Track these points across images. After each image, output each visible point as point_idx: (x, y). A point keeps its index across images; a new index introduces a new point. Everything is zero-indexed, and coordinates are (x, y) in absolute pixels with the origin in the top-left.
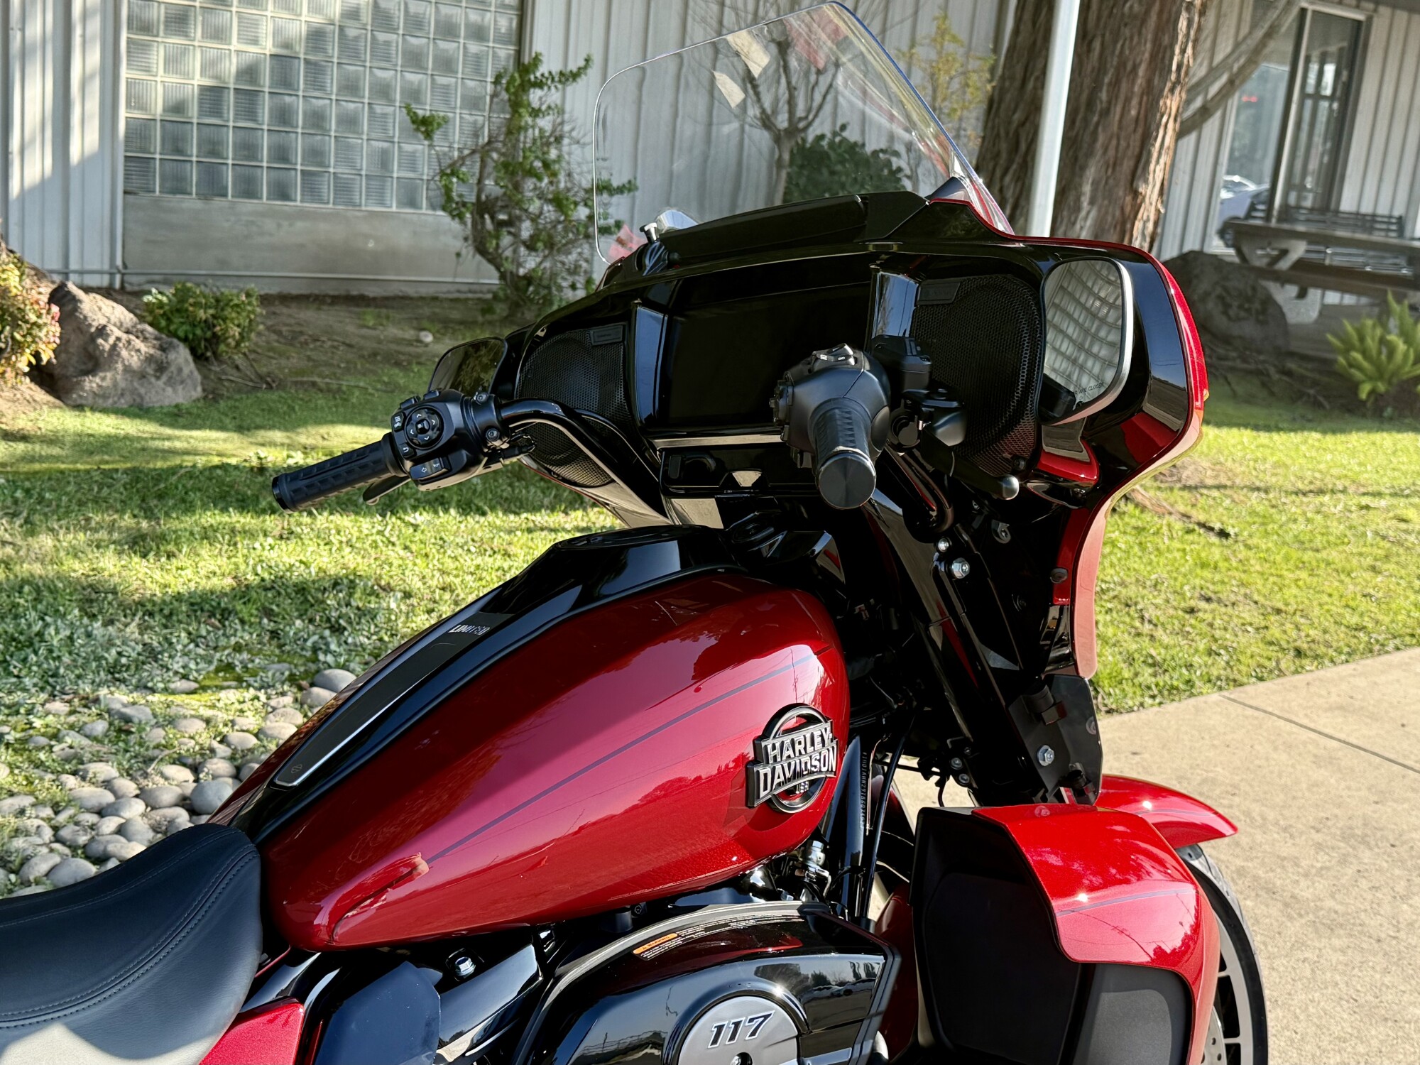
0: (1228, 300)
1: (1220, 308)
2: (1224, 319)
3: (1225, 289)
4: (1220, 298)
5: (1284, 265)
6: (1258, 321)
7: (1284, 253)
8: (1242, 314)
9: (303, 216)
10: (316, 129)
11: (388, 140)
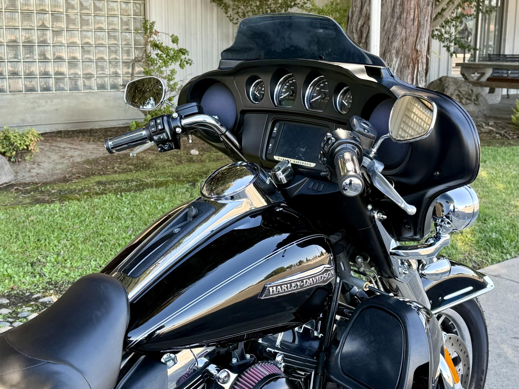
3: (460, 92)
5: (484, 79)
9: (56, 97)
10: (59, 59)
11: (91, 61)
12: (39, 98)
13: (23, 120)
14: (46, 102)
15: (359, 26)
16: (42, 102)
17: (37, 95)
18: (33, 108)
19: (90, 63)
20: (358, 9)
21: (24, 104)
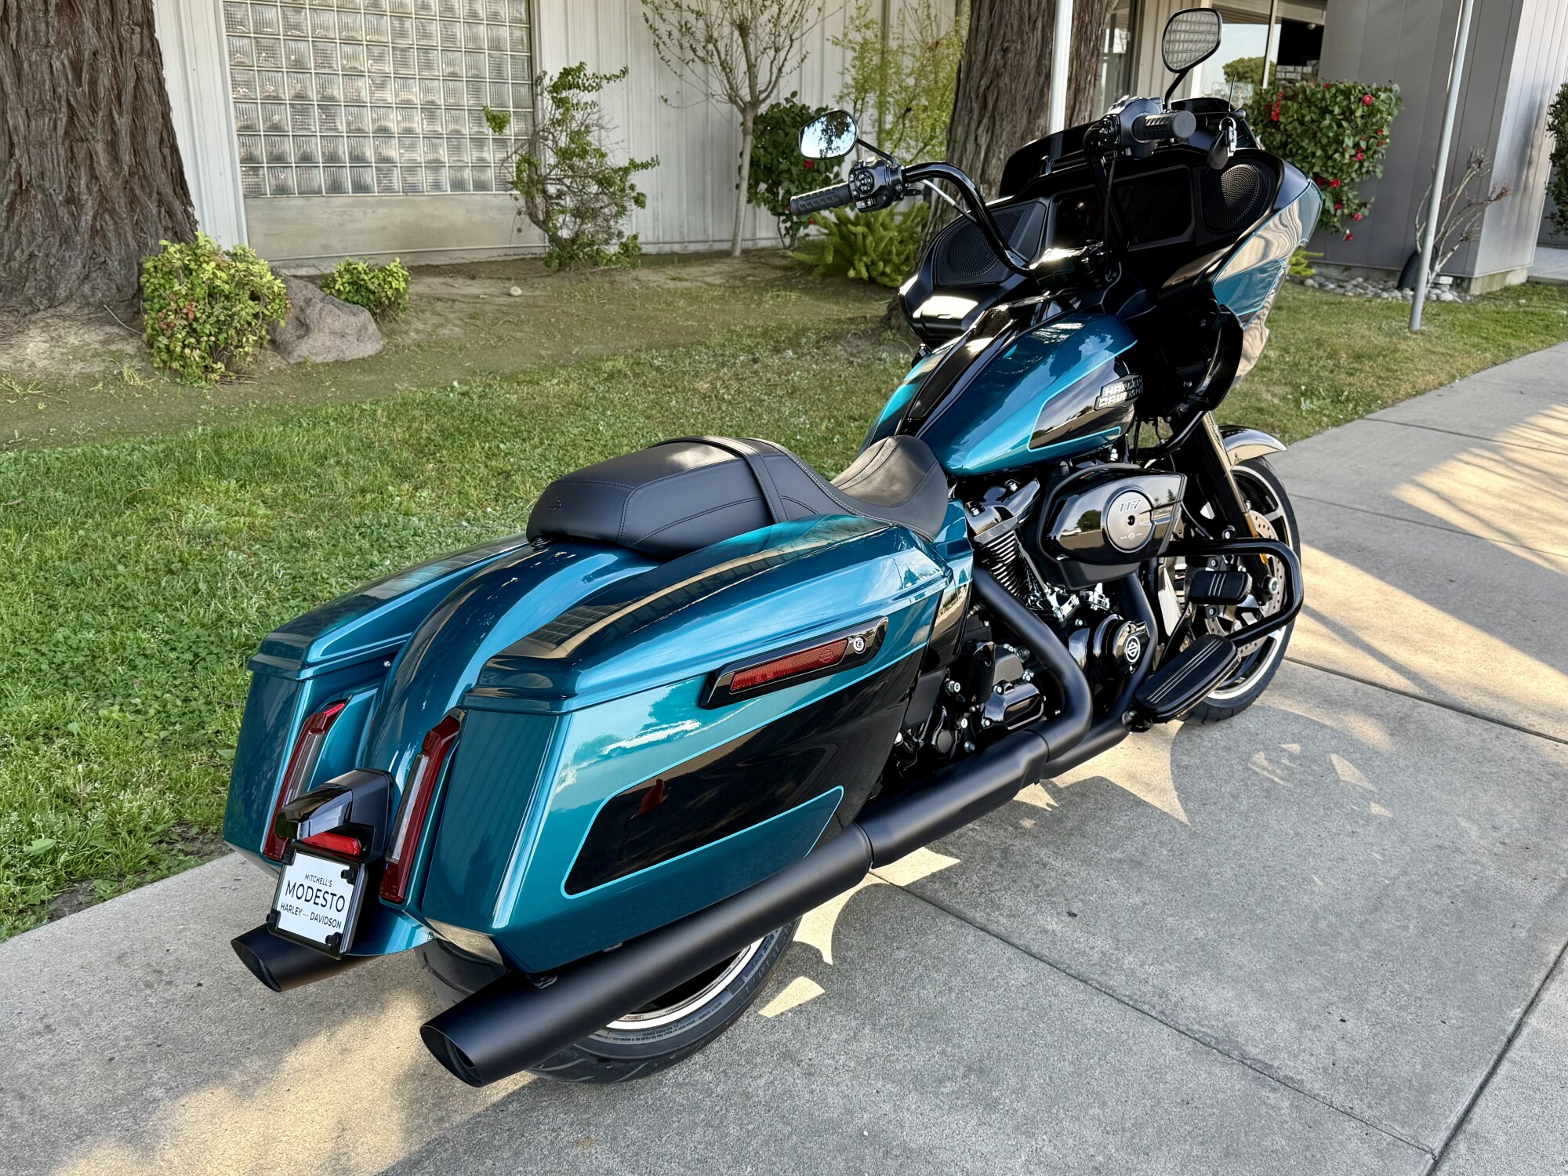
9: (382, 204)
10: (383, 132)
11: (439, 136)
12: (351, 205)
13: (325, 247)
14: (365, 213)
15: (982, 89)
16: (357, 213)
17: (349, 200)
18: (341, 225)
19: (438, 141)
20: (980, 58)
21: (325, 216)
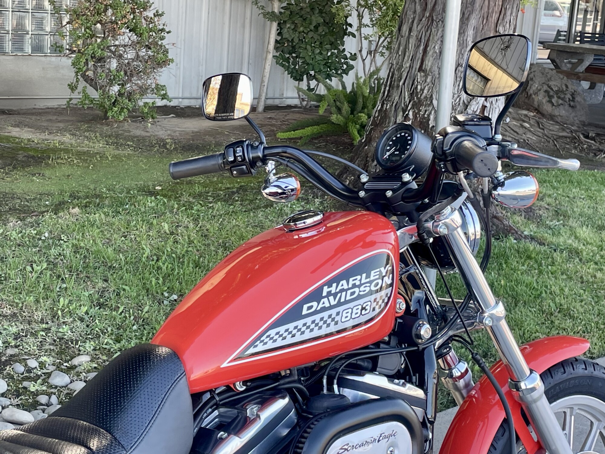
0: (551, 93)
1: (547, 99)
2: (550, 105)
3: (549, 87)
4: (546, 91)
5: (582, 68)
6: (570, 105)
7: (581, 61)
8: (561, 102)
